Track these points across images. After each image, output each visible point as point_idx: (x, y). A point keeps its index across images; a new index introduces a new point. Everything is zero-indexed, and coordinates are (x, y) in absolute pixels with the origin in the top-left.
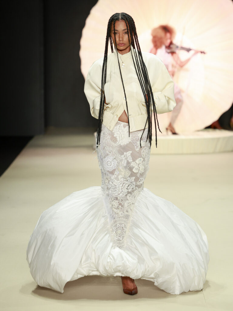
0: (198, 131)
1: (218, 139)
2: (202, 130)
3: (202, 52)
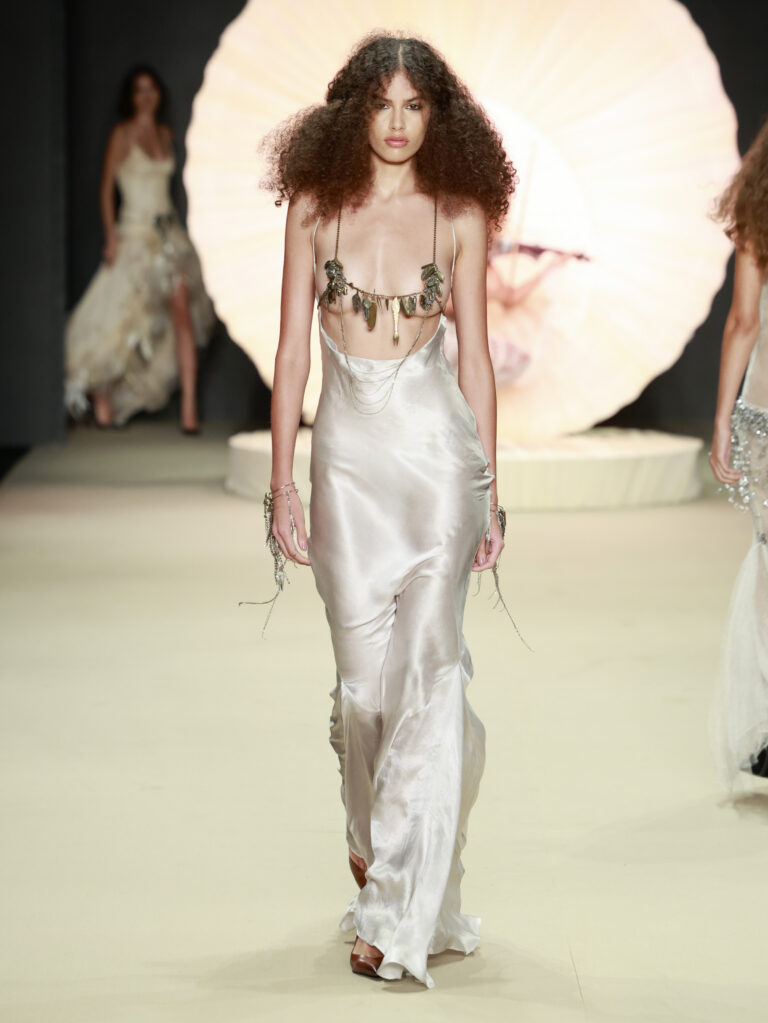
0: (572, 435)
1: (637, 462)
2: (585, 433)
3: (580, 257)
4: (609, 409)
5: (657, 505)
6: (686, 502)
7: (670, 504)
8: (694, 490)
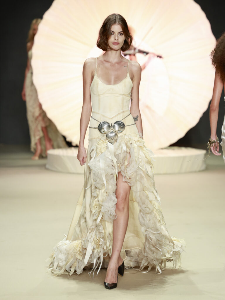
0: (162, 149)
1: (184, 158)
3: (160, 57)
4: (175, 140)
5: (191, 172)
6: (200, 171)
7: (195, 172)
8: (204, 167)
